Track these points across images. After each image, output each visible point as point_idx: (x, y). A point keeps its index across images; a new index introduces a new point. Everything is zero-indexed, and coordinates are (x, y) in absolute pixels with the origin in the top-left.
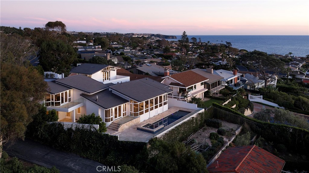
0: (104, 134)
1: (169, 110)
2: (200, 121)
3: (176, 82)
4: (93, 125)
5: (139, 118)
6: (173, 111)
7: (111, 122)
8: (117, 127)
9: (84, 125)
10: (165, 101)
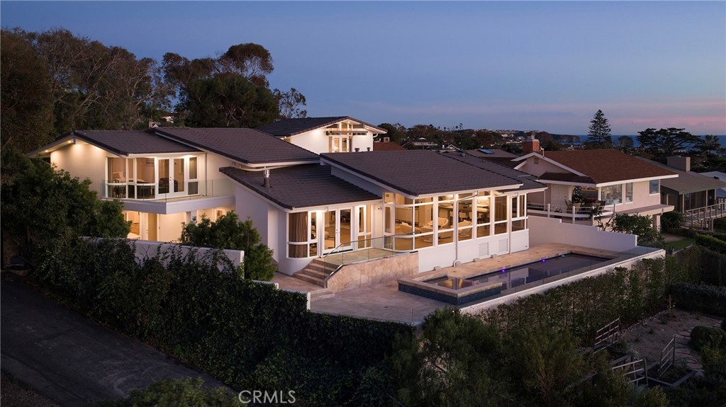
0: (258, 285)
1: (532, 250)
2: (649, 286)
3: (561, 171)
4: (224, 250)
5: (413, 256)
6: (545, 253)
7: (309, 258)
8: (322, 274)
9: (196, 251)
10: (518, 218)
